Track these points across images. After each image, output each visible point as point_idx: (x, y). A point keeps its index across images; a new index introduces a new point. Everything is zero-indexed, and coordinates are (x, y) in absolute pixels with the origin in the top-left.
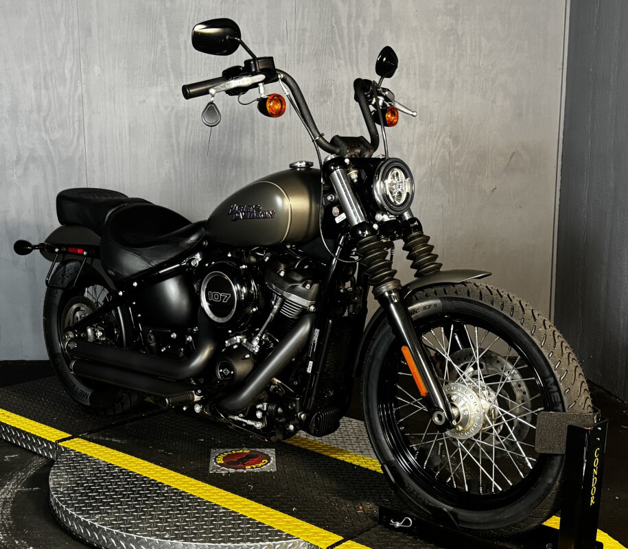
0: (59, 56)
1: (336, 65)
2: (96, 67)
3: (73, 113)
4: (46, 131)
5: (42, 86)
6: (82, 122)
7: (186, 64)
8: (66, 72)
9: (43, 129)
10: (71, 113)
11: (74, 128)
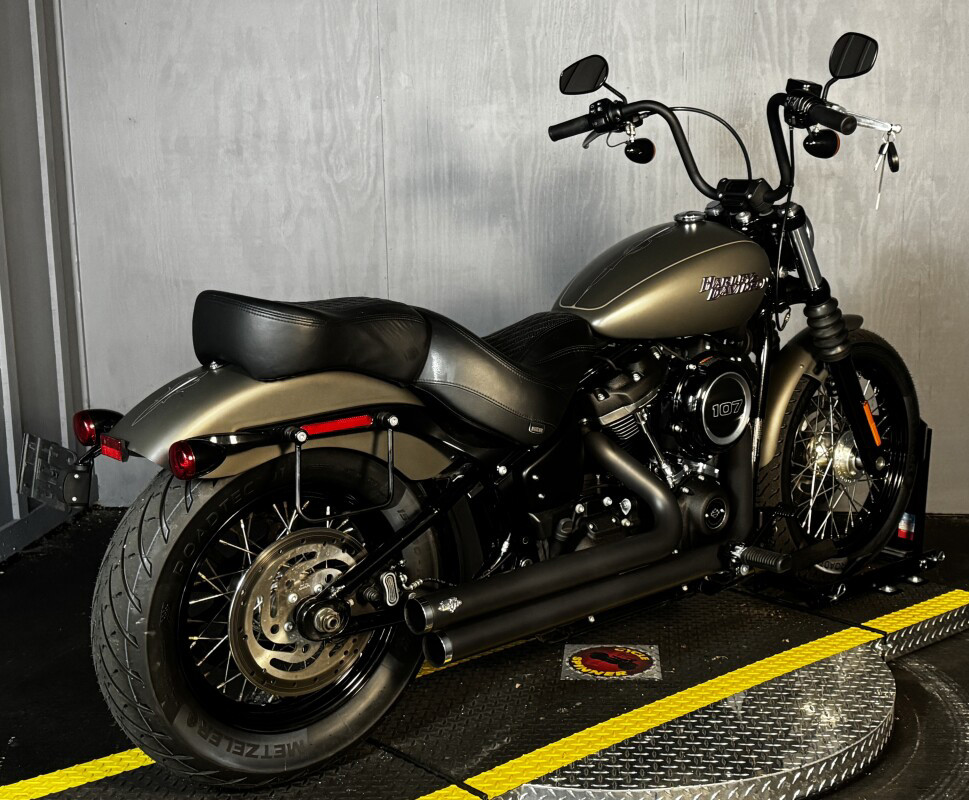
0: (348, 60)
1: (758, 69)
2: (403, 75)
3: (368, 143)
4: (329, 170)
5: (325, 105)
6: (379, 157)
7: (535, 71)
8: (360, 83)
9: (325, 168)
10: (365, 143)
11: (369, 167)
